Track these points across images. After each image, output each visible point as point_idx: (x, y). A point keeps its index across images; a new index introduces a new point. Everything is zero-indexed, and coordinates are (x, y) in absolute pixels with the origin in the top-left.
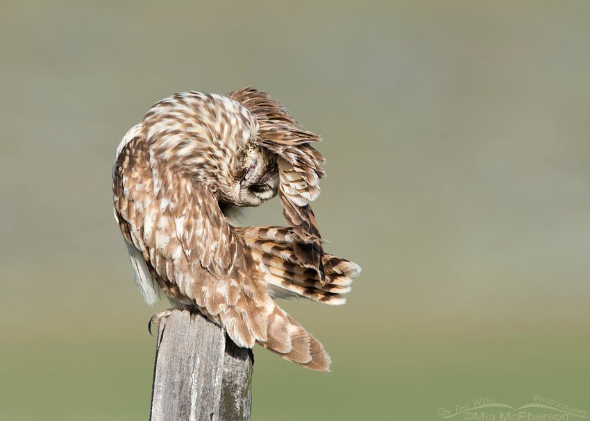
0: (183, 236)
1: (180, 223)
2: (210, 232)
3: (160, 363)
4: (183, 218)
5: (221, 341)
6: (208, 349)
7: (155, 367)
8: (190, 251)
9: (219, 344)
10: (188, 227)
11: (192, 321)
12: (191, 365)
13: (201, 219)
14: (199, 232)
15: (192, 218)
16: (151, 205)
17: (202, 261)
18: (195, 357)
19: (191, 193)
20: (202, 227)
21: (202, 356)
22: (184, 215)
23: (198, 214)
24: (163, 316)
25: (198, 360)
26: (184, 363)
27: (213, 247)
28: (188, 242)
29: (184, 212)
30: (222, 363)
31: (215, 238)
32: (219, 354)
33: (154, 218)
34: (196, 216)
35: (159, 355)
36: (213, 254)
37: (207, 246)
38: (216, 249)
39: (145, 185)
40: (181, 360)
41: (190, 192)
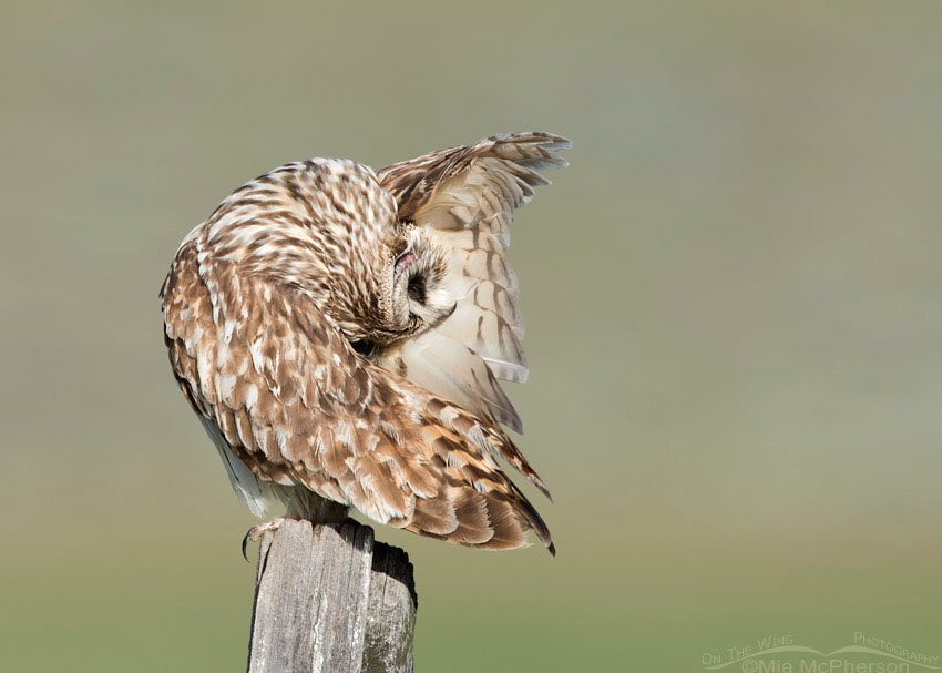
0: (265, 368)
1: (256, 349)
2: (310, 352)
3: (262, 607)
4: (259, 341)
5: (362, 571)
6: (342, 583)
7: (254, 612)
8: (279, 387)
9: (360, 576)
10: (270, 352)
11: (316, 538)
12: (313, 611)
13: (290, 335)
14: (291, 354)
15: (275, 338)
16: (204, 336)
17: (304, 398)
18: (320, 598)
19: (272, 299)
20: (293, 346)
21: (331, 597)
22: (261, 336)
23: (283, 327)
24: (269, 530)
25: (325, 602)
26: (303, 607)
27: (318, 374)
28: (275, 376)
29: (260, 331)
30: (365, 608)
31: (320, 360)
32: (360, 593)
33: (211, 356)
34: (280, 332)
35: (261, 594)
36: (321, 385)
37: (307, 374)
38: (325, 377)
39: (193, 310)
40: (297, 602)
41: (269, 299)
